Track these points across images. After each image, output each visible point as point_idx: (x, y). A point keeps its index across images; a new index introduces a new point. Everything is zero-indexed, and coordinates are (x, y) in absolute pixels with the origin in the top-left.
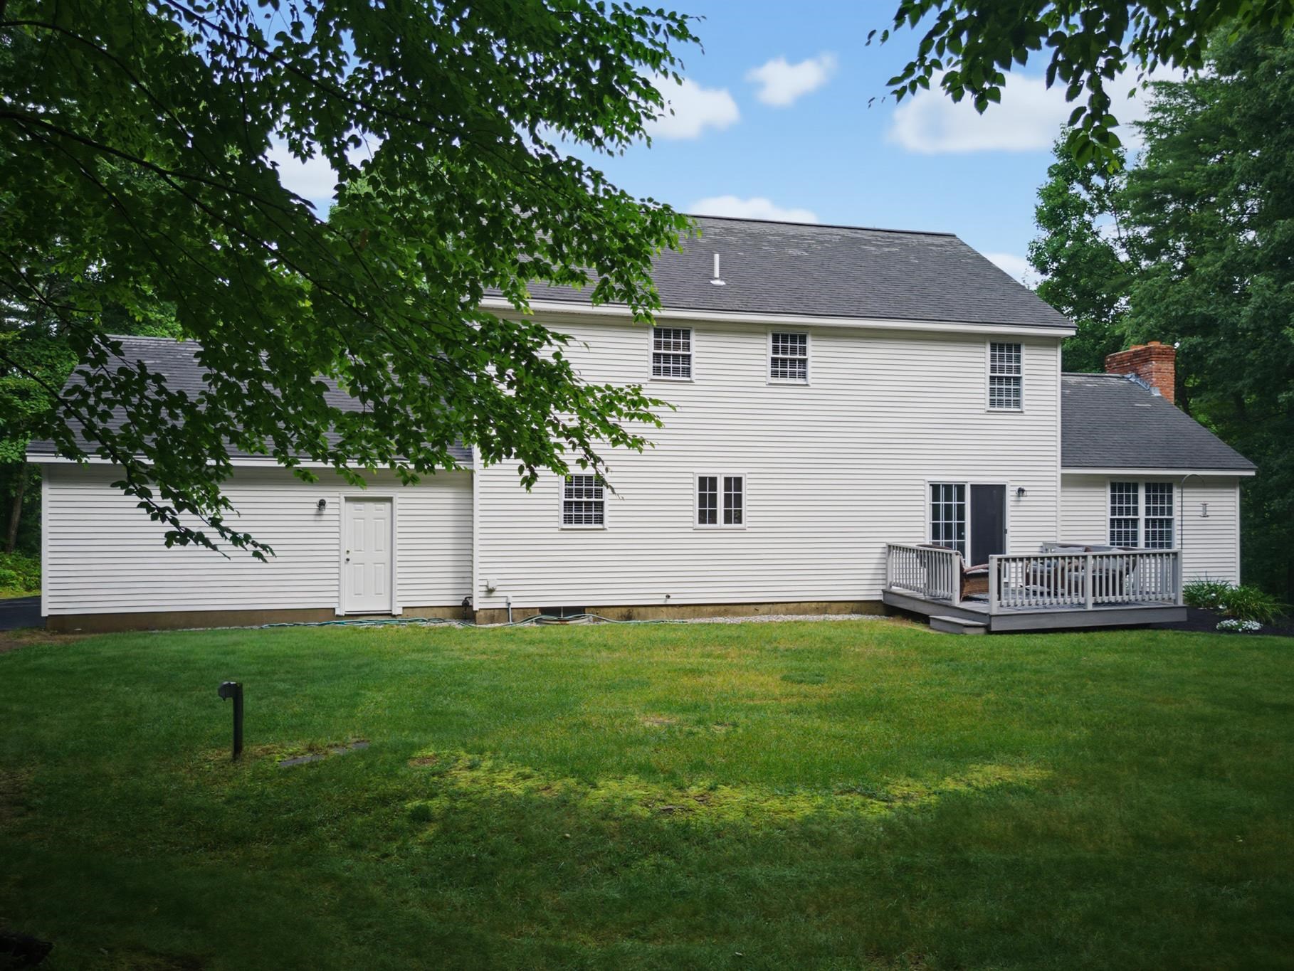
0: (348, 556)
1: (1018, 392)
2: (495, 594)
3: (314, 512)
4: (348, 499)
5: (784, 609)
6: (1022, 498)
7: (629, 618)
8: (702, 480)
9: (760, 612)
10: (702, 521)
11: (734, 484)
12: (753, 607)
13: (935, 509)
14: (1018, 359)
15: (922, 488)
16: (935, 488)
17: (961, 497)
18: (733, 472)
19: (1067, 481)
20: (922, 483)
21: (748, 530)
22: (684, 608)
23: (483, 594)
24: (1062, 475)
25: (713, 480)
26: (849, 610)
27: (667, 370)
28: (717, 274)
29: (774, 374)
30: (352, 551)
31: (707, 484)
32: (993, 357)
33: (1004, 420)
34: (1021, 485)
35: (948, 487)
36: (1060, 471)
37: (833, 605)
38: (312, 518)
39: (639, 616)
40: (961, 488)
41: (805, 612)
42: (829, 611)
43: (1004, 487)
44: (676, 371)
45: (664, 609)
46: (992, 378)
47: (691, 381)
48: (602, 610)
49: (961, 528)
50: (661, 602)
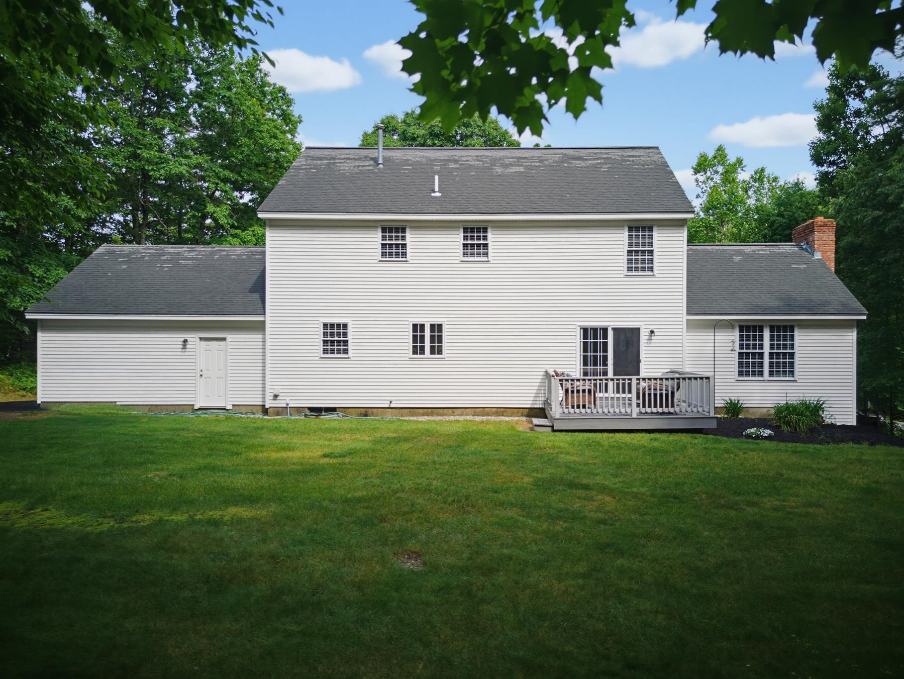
0: (201, 373)
1: (651, 261)
2: (278, 398)
3: (181, 347)
4: (201, 339)
5: (473, 412)
6: (653, 338)
7: (366, 415)
8: (415, 326)
9: (455, 414)
10: (415, 352)
11: (437, 329)
12: (450, 410)
13: (585, 345)
14: (651, 237)
15: (574, 330)
16: (585, 330)
17: (605, 336)
18: (436, 321)
19: (691, 325)
20: (574, 327)
21: (447, 359)
22: (403, 410)
23: (272, 398)
24: (687, 320)
25: (422, 326)
26: (520, 414)
27: (391, 254)
28: (437, 189)
29: (465, 254)
30: (204, 371)
31: (418, 328)
32: (630, 237)
33: (640, 281)
34: (652, 327)
35: (595, 330)
36: (686, 317)
37: (508, 410)
38: (180, 350)
39: (372, 414)
40: (605, 330)
41: (488, 415)
42: (505, 414)
43: (638, 329)
44: (397, 254)
45: (389, 410)
46: (629, 252)
47: (406, 261)
48: (348, 410)
49: (605, 358)
50: (387, 406)
